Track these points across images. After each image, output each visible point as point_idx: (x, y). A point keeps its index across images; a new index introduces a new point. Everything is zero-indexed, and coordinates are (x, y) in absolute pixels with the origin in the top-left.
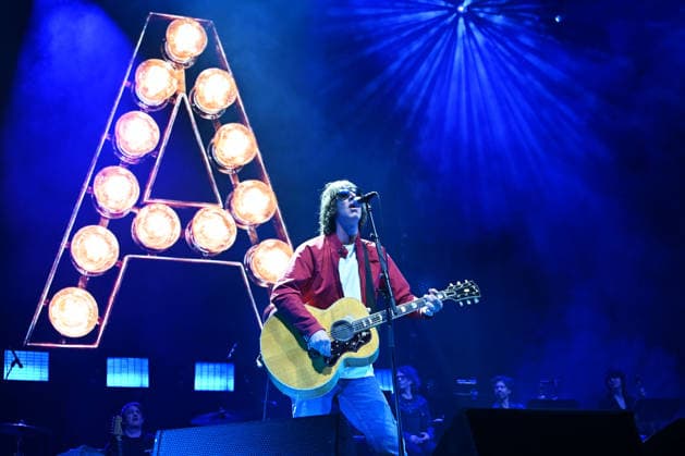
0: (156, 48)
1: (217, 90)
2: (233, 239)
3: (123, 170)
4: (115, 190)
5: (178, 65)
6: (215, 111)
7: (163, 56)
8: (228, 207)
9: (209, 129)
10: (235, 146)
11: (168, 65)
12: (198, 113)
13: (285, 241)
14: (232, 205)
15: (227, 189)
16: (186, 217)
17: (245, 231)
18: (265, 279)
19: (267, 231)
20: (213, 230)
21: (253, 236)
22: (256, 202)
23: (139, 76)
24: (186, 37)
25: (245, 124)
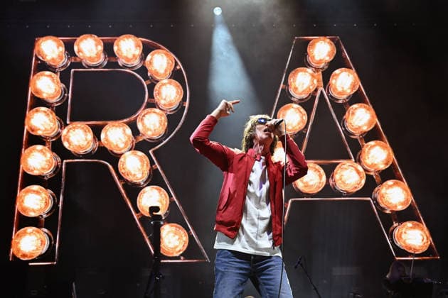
0: (301, 60)
1: (345, 81)
2: (363, 182)
5: (317, 70)
6: (345, 96)
7: (307, 65)
8: (358, 161)
9: (342, 109)
10: (361, 118)
11: (310, 70)
12: (333, 99)
13: (402, 180)
14: (362, 159)
17: (372, 176)
18: (389, 208)
19: (388, 174)
20: (349, 177)
21: (378, 179)
22: (378, 155)
23: (291, 80)
24: (322, 50)
25: (367, 103)
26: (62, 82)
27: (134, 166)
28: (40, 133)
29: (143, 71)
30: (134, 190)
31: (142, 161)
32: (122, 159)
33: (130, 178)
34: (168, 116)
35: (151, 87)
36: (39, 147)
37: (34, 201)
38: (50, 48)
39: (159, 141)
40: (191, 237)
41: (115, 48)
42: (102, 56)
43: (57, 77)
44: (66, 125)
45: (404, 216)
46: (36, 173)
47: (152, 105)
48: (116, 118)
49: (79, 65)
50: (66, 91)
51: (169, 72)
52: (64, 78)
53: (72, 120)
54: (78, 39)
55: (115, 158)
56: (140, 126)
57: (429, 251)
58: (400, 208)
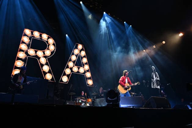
0: (77, 48)
1: (83, 53)
2: (84, 71)
3: (72, 62)
4: (71, 64)
5: (79, 50)
6: (83, 56)
7: (77, 49)
8: (84, 68)
9: (82, 58)
10: (85, 60)
11: (78, 50)
12: (81, 56)
13: (90, 72)
15: (84, 65)
16: (79, 68)
18: (87, 77)
19: (88, 71)
20: (82, 70)
21: (86, 71)
22: (87, 67)
23: (74, 51)
24: (80, 47)
25: (86, 58)
26: (29, 39)
27: (43, 61)
28: (23, 49)
29: (47, 42)
30: (42, 65)
31: (45, 60)
32: (40, 59)
33: (42, 63)
34: (51, 52)
35: (49, 45)
36: (22, 52)
37: (19, 64)
38: (28, 32)
39: (49, 57)
40: (53, 77)
41: (42, 36)
42: (39, 37)
43: (28, 38)
44: (29, 49)
45: (89, 78)
46: (21, 58)
47: (48, 49)
48: (41, 50)
49: (34, 37)
50: (30, 42)
51: (53, 43)
52: (30, 39)
53: (31, 48)
54: (34, 32)
55: (39, 58)
56: (45, 52)
57: (92, 85)
58: (89, 77)
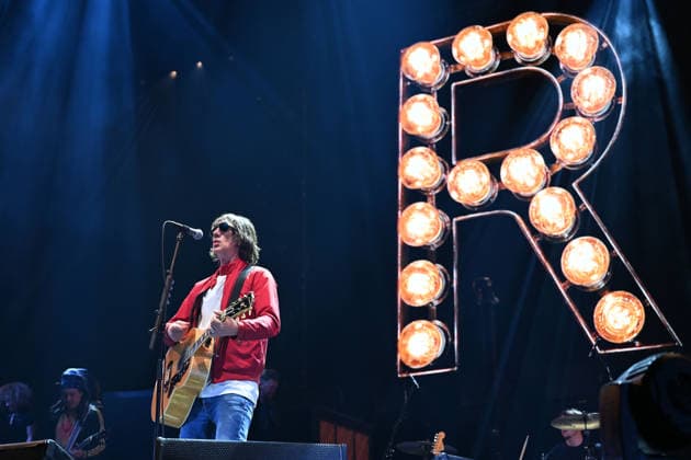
26: (441, 105)
27: (552, 211)
28: (418, 185)
29: (552, 63)
30: (555, 247)
31: (563, 201)
32: (533, 204)
33: (547, 231)
34: (597, 126)
35: (567, 87)
36: (420, 205)
37: (420, 283)
38: (421, 61)
39: (585, 167)
40: (648, 310)
41: (509, 38)
42: (492, 54)
43: (433, 100)
44: (452, 166)
46: (418, 243)
47: (571, 112)
49: (462, 75)
50: (447, 117)
51: (592, 55)
52: (443, 100)
53: (459, 158)
54: (457, 37)
55: (522, 204)
56: (555, 149)
